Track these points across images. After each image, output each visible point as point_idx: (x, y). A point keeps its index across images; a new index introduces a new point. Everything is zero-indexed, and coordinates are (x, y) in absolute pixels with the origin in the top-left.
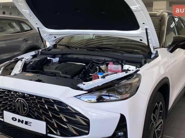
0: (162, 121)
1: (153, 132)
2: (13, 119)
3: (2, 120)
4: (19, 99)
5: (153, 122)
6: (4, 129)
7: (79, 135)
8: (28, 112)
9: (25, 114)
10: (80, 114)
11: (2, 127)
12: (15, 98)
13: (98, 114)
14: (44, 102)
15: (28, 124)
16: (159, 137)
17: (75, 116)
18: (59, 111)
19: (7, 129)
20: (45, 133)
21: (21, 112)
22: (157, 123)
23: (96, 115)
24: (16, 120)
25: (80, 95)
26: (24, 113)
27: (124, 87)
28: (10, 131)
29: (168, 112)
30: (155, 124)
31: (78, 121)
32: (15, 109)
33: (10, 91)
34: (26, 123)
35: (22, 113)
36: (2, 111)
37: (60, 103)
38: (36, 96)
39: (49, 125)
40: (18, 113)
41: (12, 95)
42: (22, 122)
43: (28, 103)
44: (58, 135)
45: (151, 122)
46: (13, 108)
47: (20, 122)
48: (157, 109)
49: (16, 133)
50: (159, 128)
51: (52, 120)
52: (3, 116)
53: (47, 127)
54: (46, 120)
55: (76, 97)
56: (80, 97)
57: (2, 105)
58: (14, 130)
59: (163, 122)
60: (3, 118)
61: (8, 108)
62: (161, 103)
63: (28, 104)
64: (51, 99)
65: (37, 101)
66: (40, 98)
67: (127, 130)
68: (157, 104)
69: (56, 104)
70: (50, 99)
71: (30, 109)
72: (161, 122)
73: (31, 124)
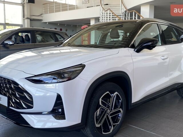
0: (121, 109)
5: (103, 107)
17: (24, 93)
18: (14, 89)
22: (112, 110)
51: (12, 97)
62: (116, 93)
68: (108, 92)
69: (12, 84)
70: (9, 79)
72: (118, 111)
73: (1, 99)
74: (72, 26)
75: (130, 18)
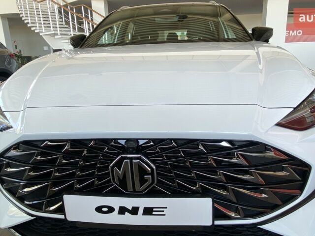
2: (99, 209)
8: (153, 185)
9: (142, 191)
15: (154, 213)
21: (130, 189)
24: (111, 210)
26: (140, 189)
32: (106, 182)
34: (148, 211)
35: (134, 191)
42: (134, 211)
44: (240, 219)
46: (97, 183)
47: (126, 213)
61: (78, 186)
63: (154, 164)
64: (226, 141)
65: (183, 151)
69: (241, 151)
70: (221, 140)
73: (163, 211)
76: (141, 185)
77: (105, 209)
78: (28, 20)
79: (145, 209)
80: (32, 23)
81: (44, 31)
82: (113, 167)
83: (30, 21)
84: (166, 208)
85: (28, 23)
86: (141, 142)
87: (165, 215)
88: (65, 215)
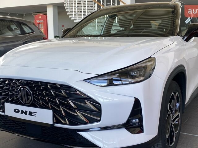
0: (179, 114)
1: (170, 125)
2: (15, 110)
3: (3, 114)
4: (21, 87)
5: (170, 112)
6: (6, 124)
7: (89, 123)
8: (32, 101)
9: (29, 104)
10: (91, 98)
11: (3, 123)
12: (17, 86)
13: (109, 100)
14: (50, 88)
15: (32, 115)
16: (177, 131)
17: (85, 101)
18: (67, 96)
19: (9, 124)
20: (52, 123)
21: (24, 102)
22: (173, 115)
23: (108, 101)
24: (19, 111)
25: (89, 79)
26: (27, 102)
27: (138, 70)
28: (12, 126)
29: (186, 106)
30: (172, 116)
31: (88, 106)
32: (18, 99)
33: (11, 80)
34: (30, 114)
35: (26, 103)
36: (3, 104)
37: (67, 88)
38: (41, 82)
39: (56, 114)
40: (21, 104)
41: (14, 83)
42: (26, 113)
43: (32, 90)
44: (66, 124)
45: (168, 112)
46: (15, 98)
47: (23, 113)
48: (174, 99)
49: (19, 128)
50: (177, 121)
51: (59, 108)
52: (4, 110)
53: (54, 116)
54: (52, 108)
55: (86, 81)
56: (90, 80)
57: (2, 97)
58: (16, 125)
59: (180, 116)
60: (4, 111)
61: (10, 99)
62: (177, 93)
63: (32, 92)
64: (58, 84)
65: (42, 87)
66: (46, 84)
67: (142, 116)
68: (173, 93)
69: (63, 90)
70: (56, 84)
71: (34, 97)
72: (178, 116)
73: (35, 114)
74: (17, 15)
75: (106, 5)
76: (28, 101)
77: (17, 111)
78: (68, 9)
79: (30, 112)
80: (70, 12)
81: (77, 19)
82: (18, 91)
83: (69, 10)
84: (36, 113)
85: (68, 12)
86: (29, 81)
87: (36, 116)
88: (5, 113)
